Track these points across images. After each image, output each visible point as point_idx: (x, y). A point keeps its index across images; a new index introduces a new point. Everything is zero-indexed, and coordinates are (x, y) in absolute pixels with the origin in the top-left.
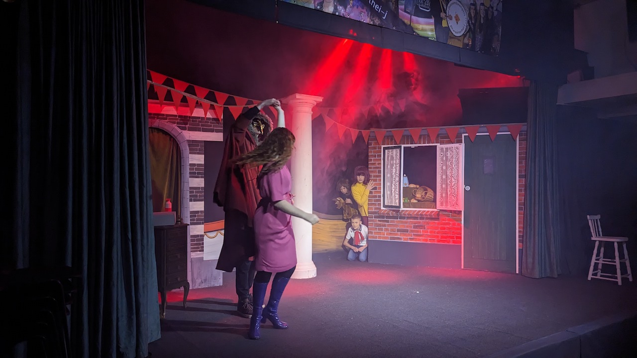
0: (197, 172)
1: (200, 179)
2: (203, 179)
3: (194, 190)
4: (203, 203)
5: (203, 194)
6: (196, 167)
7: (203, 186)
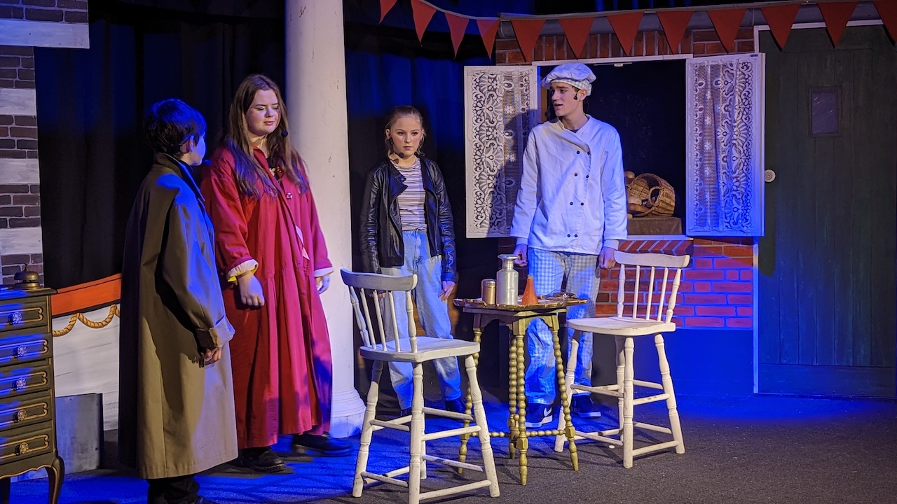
0: (16, 139)
1: (27, 160)
2: (36, 162)
3: (12, 195)
4: (38, 230)
5: (38, 205)
6: (14, 125)
7: (37, 181)
